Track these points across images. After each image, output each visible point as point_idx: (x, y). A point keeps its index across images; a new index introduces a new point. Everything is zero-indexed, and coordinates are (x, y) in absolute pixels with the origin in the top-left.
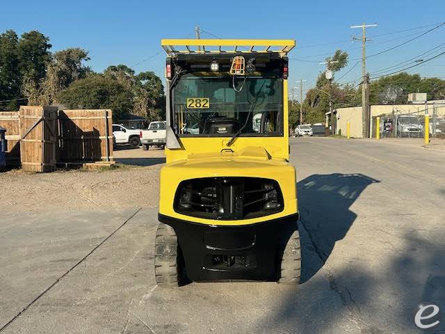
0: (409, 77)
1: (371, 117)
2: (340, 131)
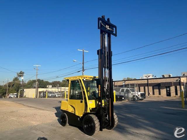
1: (38, 91)
2: (25, 96)
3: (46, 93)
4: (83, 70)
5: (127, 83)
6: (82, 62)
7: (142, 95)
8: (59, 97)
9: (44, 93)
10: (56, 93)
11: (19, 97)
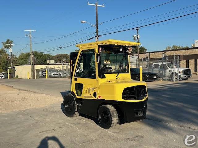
0: (38, 53)
1: (35, 69)
2: (17, 76)
3: (45, 71)
4: (97, 36)
5: (168, 54)
6: (96, 24)
7: (185, 72)
8: (65, 77)
9: (43, 71)
10: (60, 71)
11: (8, 78)
